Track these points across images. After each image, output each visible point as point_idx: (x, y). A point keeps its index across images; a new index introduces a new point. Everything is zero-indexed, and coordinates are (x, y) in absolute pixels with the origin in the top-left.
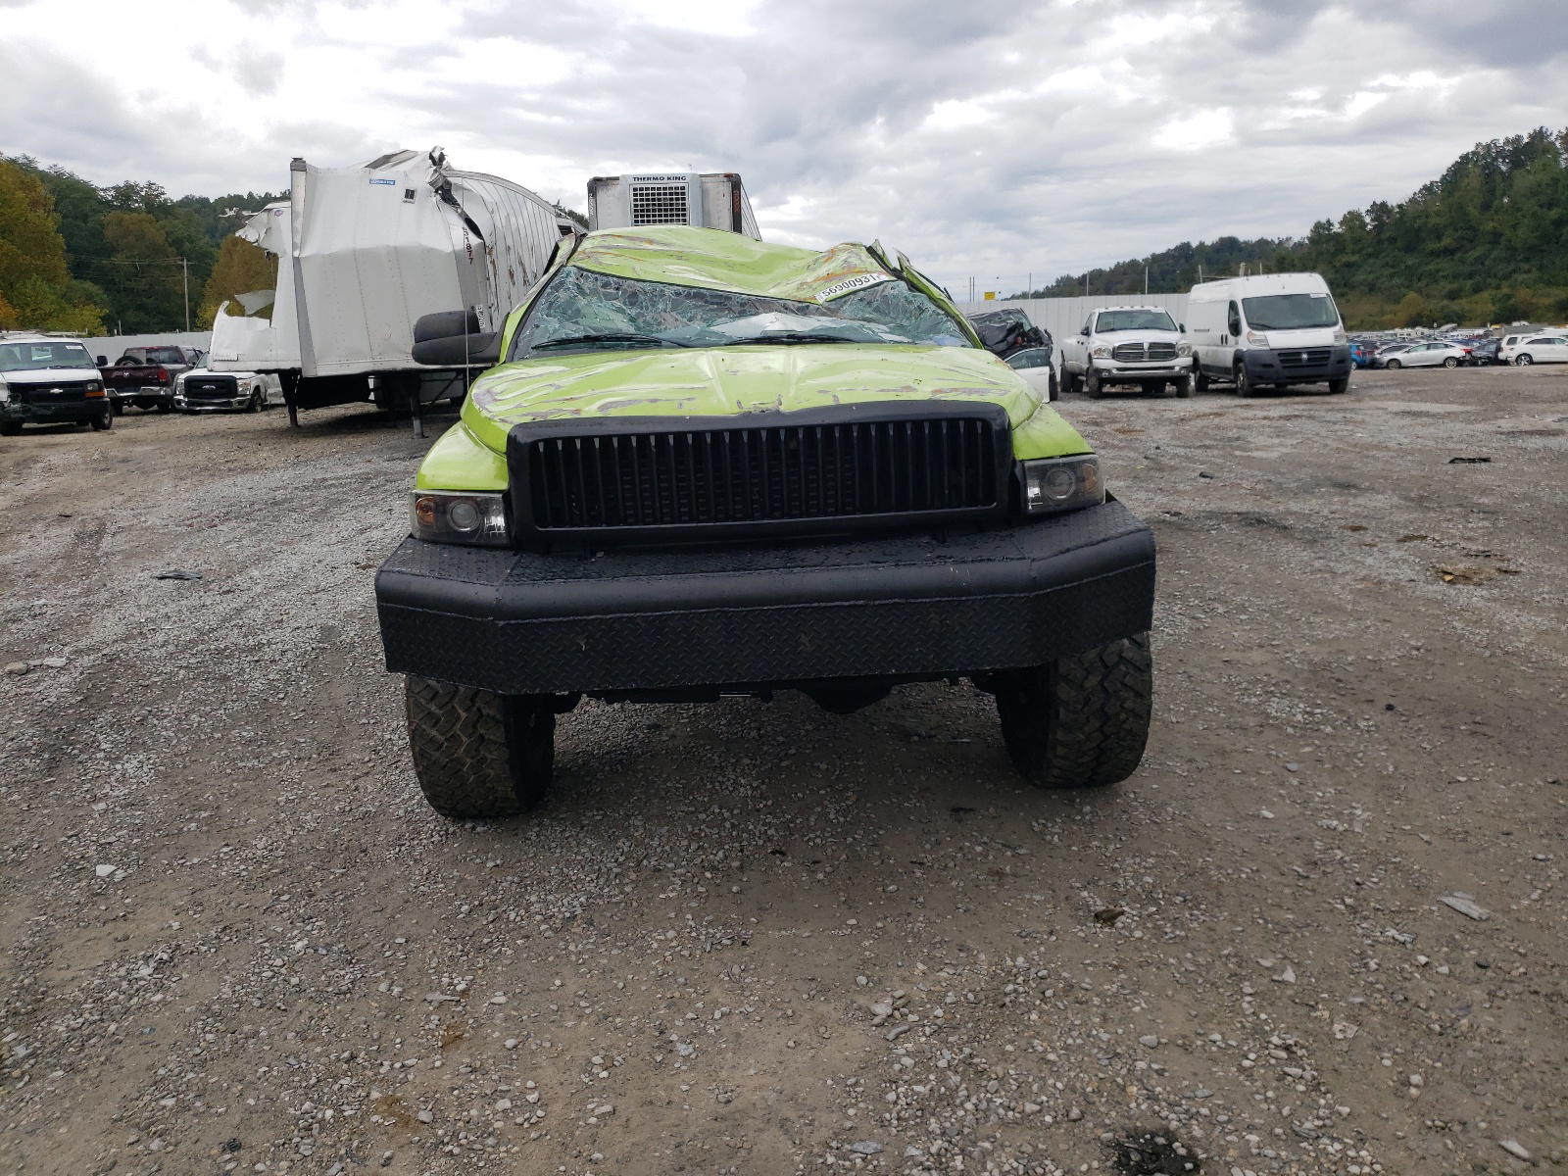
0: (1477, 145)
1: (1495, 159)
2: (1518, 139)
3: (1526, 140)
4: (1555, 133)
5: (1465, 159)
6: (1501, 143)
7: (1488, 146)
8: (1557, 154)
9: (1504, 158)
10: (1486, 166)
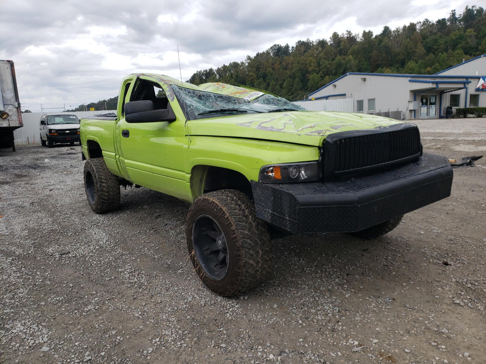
0: (197, 71)
1: (202, 75)
2: (206, 70)
3: (208, 71)
4: (215, 70)
5: (195, 75)
6: (203, 71)
7: (200, 72)
8: (216, 75)
9: (204, 75)
10: (200, 77)
